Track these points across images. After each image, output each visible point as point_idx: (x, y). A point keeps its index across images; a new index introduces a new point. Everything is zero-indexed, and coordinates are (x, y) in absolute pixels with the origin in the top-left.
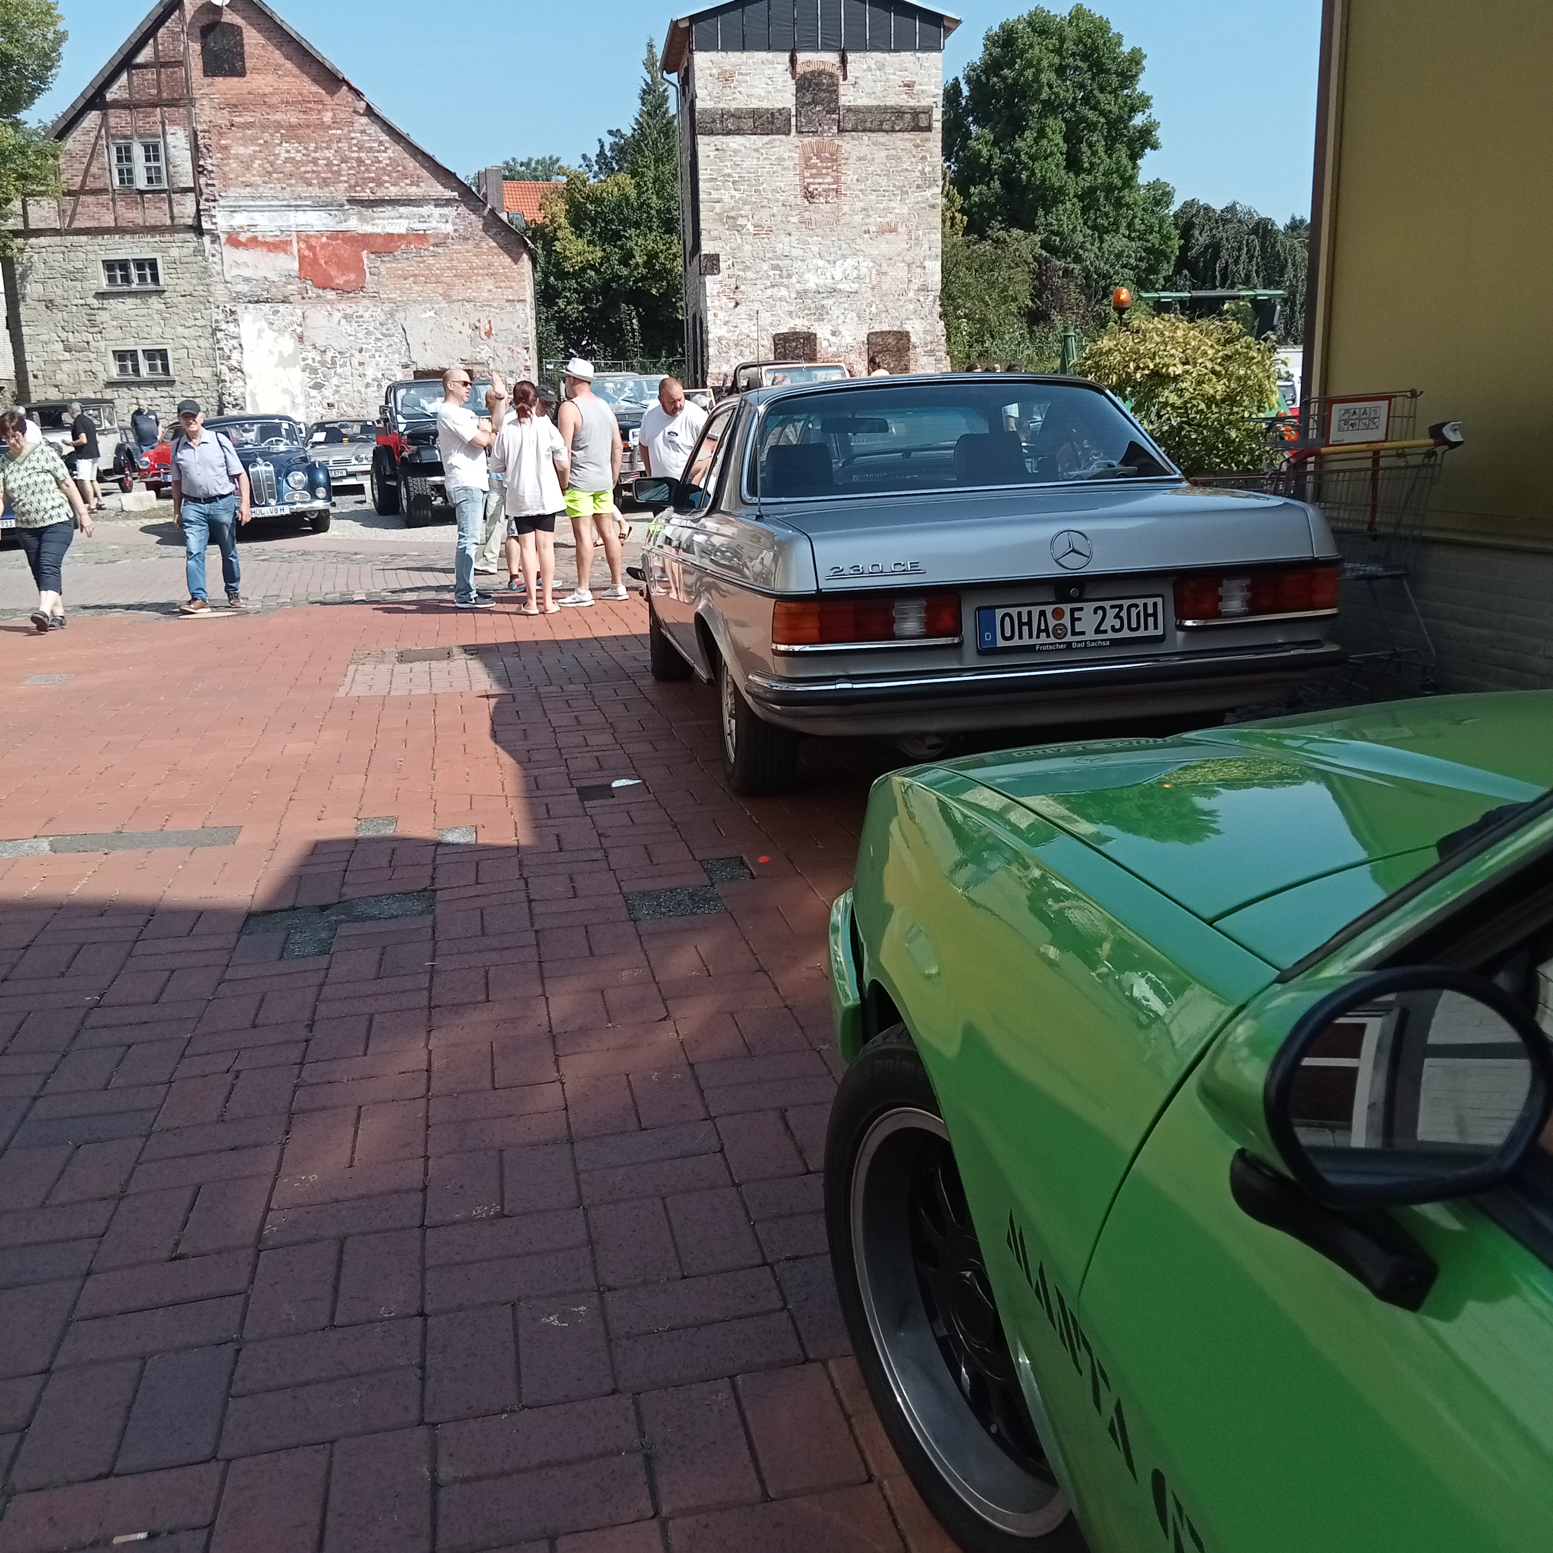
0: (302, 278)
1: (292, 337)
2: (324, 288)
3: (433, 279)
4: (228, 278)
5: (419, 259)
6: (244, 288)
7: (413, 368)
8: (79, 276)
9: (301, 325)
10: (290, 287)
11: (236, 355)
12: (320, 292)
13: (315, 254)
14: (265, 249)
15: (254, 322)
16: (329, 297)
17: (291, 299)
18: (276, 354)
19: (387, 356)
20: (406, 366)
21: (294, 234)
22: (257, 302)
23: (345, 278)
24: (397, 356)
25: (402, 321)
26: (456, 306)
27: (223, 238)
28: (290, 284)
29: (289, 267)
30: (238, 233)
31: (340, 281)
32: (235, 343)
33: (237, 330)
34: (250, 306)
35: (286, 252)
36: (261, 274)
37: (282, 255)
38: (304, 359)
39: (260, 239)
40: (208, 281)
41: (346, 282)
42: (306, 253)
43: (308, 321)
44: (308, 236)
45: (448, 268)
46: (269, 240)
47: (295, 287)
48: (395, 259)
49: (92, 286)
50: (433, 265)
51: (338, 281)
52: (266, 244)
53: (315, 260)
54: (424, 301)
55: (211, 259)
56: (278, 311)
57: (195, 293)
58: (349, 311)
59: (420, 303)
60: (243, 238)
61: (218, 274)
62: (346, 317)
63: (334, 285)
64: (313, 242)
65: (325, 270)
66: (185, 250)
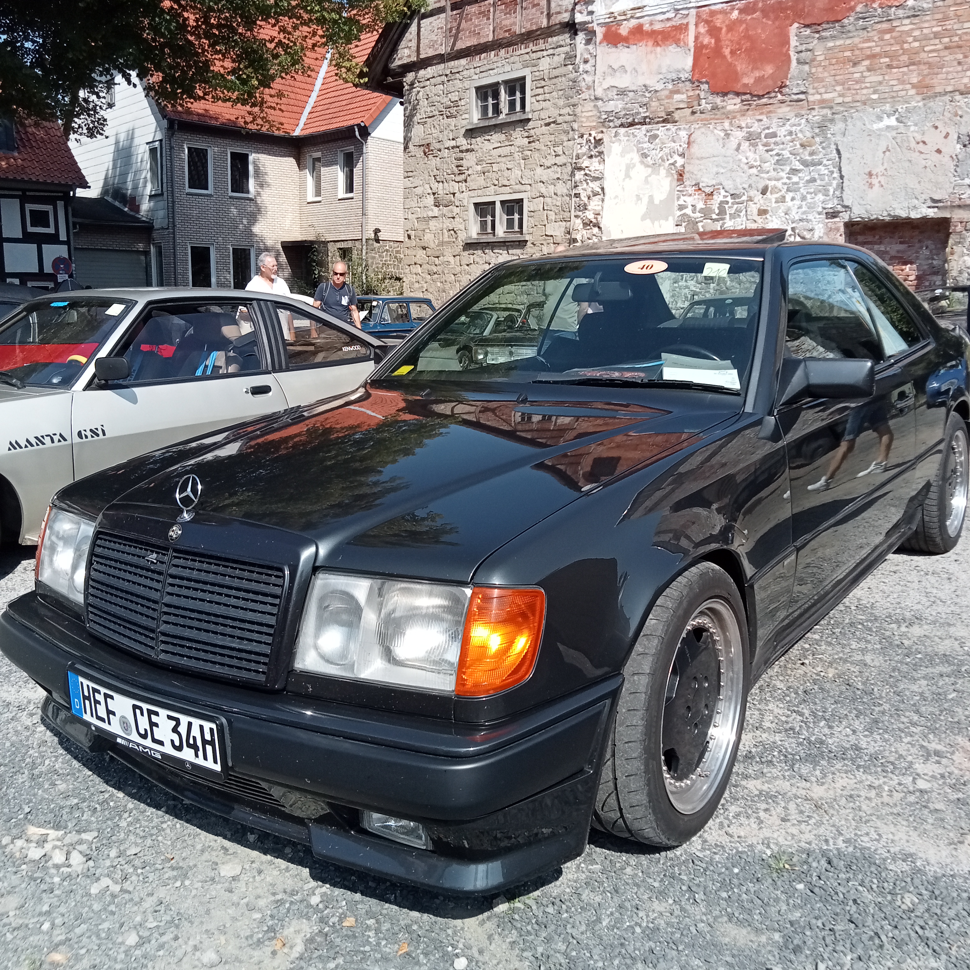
0: (695, 82)
1: (669, 174)
2: (725, 94)
3: (905, 58)
4: (599, 92)
5: (885, 26)
6: (616, 105)
7: (846, 217)
8: (453, 111)
9: (682, 155)
10: (677, 97)
11: (594, 204)
12: (718, 100)
13: (718, 40)
14: (650, 43)
15: (623, 154)
16: (730, 108)
17: (676, 116)
18: (645, 200)
19: (804, 198)
20: (833, 215)
21: (693, 12)
22: (631, 124)
23: (757, 74)
24: (820, 197)
25: (838, 138)
26: (937, 104)
27: (600, 32)
28: (678, 92)
29: (680, 67)
30: (619, 24)
31: (748, 80)
32: (595, 186)
33: (601, 167)
34: (622, 131)
35: (677, 42)
36: (641, 81)
37: (672, 48)
38: (681, 207)
39: (647, 27)
40: (575, 100)
41: (759, 80)
42: (706, 40)
43: (695, 149)
44: (713, 13)
45: (936, 35)
46: (658, 27)
47: (683, 97)
48: (844, 32)
49: (464, 122)
50: (909, 33)
51: (746, 80)
52: (653, 34)
53: (717, 51)
54: (882, 101)
55: (582, 67)
56: (655, 137)
57: (560, 120)
58: (756, 128)
59: (873, 104)
60: (624, 30)
61: (588, 88)
62: (751, 138)
63: (738, 88)
64: (719, 21)
65: (730, 64)
66: (556, 58)
